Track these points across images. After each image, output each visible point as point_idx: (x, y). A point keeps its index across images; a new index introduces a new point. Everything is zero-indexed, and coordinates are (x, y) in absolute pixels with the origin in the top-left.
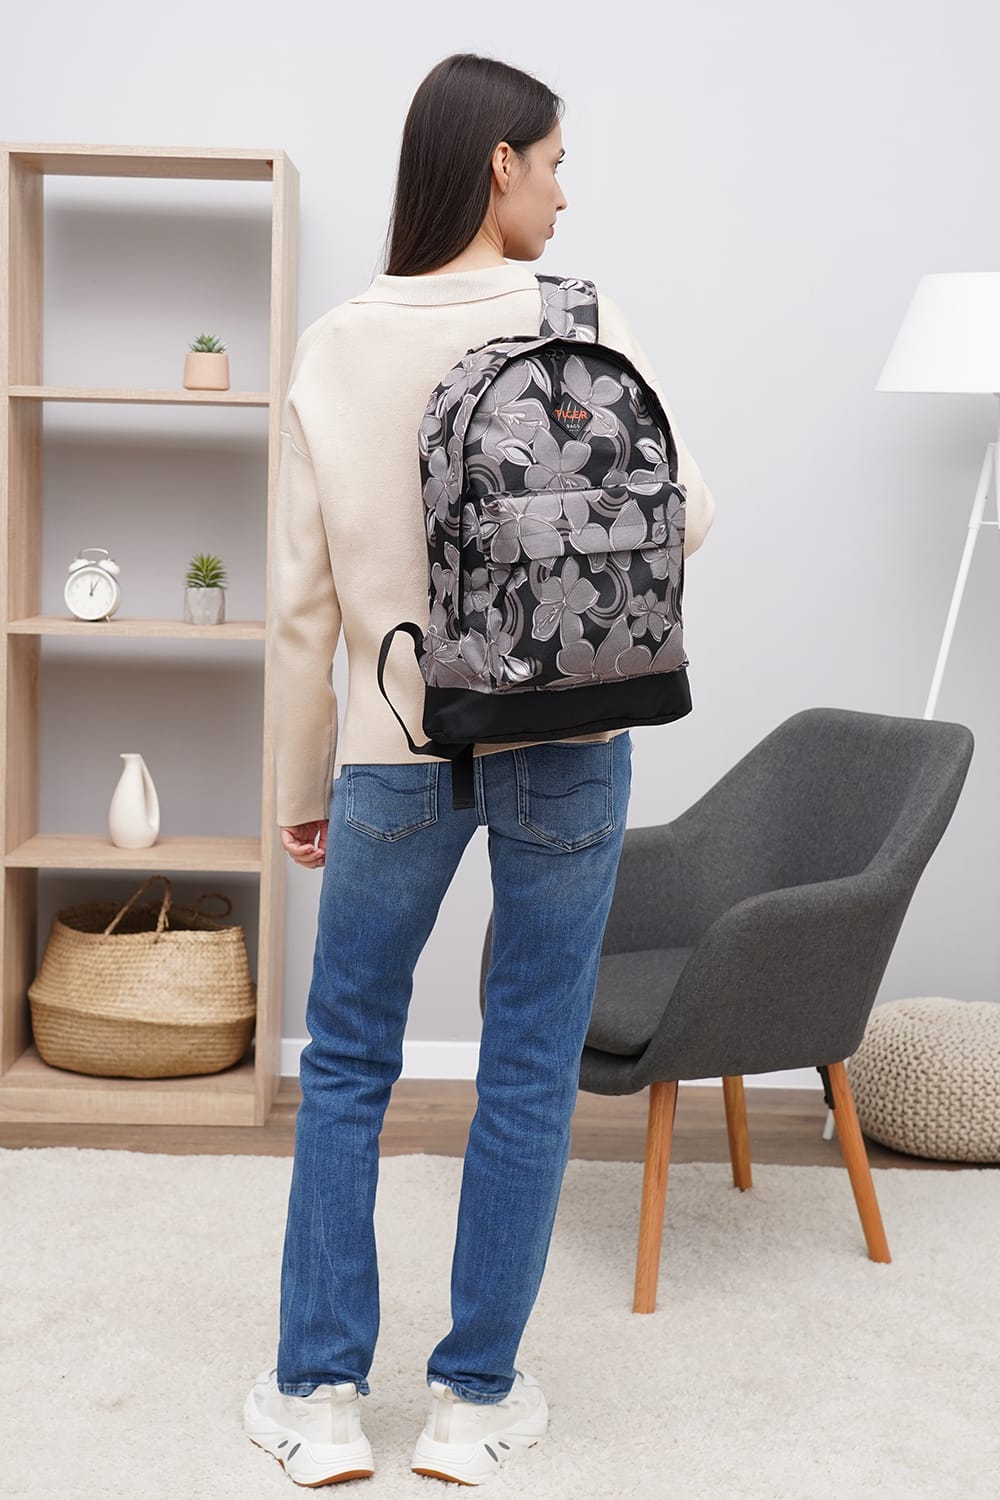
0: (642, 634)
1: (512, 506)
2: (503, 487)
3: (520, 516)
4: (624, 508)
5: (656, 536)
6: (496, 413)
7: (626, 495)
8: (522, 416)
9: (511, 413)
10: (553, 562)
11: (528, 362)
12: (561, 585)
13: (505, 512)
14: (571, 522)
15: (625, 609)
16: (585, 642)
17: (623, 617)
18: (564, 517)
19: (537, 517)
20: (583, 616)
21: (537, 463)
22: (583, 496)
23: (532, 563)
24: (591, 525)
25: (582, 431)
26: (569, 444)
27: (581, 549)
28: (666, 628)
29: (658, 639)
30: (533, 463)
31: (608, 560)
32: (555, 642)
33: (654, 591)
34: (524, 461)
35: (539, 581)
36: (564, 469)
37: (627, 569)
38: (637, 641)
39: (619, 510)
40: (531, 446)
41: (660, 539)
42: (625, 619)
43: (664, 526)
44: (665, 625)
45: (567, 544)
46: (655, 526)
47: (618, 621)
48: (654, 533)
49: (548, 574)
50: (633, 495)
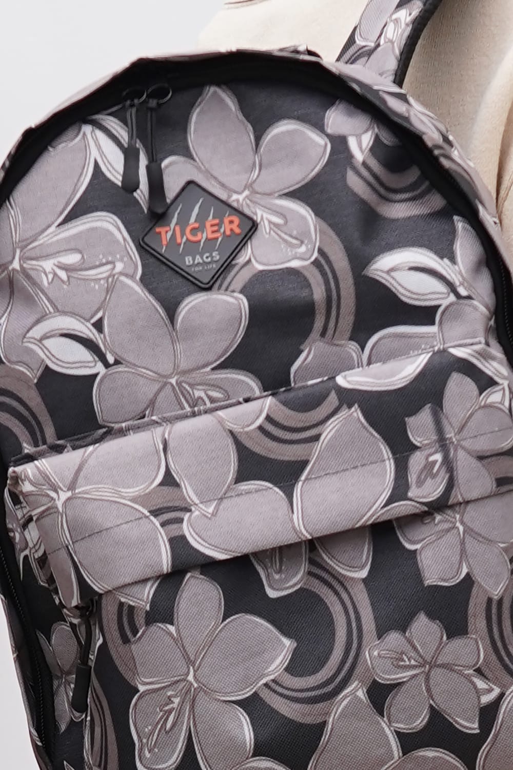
0: (421, 723)
1: (46, 477)
2: (50, 432)
3: (64, 496)
4: (329, 431)
5: (420, 483)
6: (16, 265)
7: (333, 398)
8: (72, 259)
9: (49, 257)
10: (149, 591)
11: (87, 129)
12: (178, 641)
14: (189, 491)
15: (359, 670)
16: (263, 763)
17: (357, 691)
18: (169, 480)
19: (105, 492)
20: (252, 705)
21: (117, 362)
22: (221, 422)
23: (104, 601)
24: (244, 486)
25: (227, 267)
26: (192, 303)
28: (486, 699)
29: (472, 726)
30: (107, 365)
31: (312, 562)
33: (432, 617)
34: (83, 364)
35: (126, 640)
36: (184, 365)
37: (364, 573)
38: (409, 742)
39: (316, 438)
40: (99, 326)
41: (432, 490)
42: (361, 694)
43: (438, 457)
44: (478, 693)
45: (178, 543)
46: (416, 461)
47: (343, 701)
48: (412, 478)
49: (140, 620)
50: (348, 397)
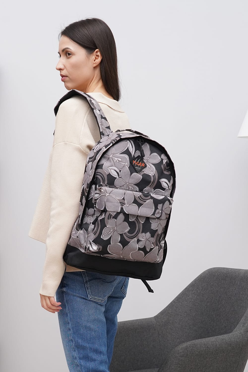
0: (142, 247)
1: (106, 190)
2: (106, 182)
3: (108, 194)
4: (148, 201)
6: (111, 156)
7: (150, 197)
8: (120, 160)
9: (116, 158)
10: (115, 213)
11: (128, 141)
12: (116, 222)
13: (103, 192)
14: (126, 202)
15: (137, 236)
16: (120, 244)
17: (136, 239)
18: (124, 199)
19: (114, 196)
20: (121, 235)
21: (121, 177)
22: (133, 193)
23: (107, 212)
24: (133, 204)
25: (141, 171)
26: (135, 174)
27: (127, 211)
29: (148, 250)
30: (119, 177)
31: (137, 218)
32: (108, 242)
33: (150, 233)
34: (115, 175)
35: (108, 219)
36: (130, 182)
37: (143, 223)
38: (140, 249)
39: (145, 202)
40: (120, 171)
41: (158, 216)
42: (136, 240)
43: (161, 211)
44: (151, 246)
45: (122, 209)
46: (157, 211)
47: (134, 240)
48: (156, 213)
49: (112, 217)
50: (152, 198)
